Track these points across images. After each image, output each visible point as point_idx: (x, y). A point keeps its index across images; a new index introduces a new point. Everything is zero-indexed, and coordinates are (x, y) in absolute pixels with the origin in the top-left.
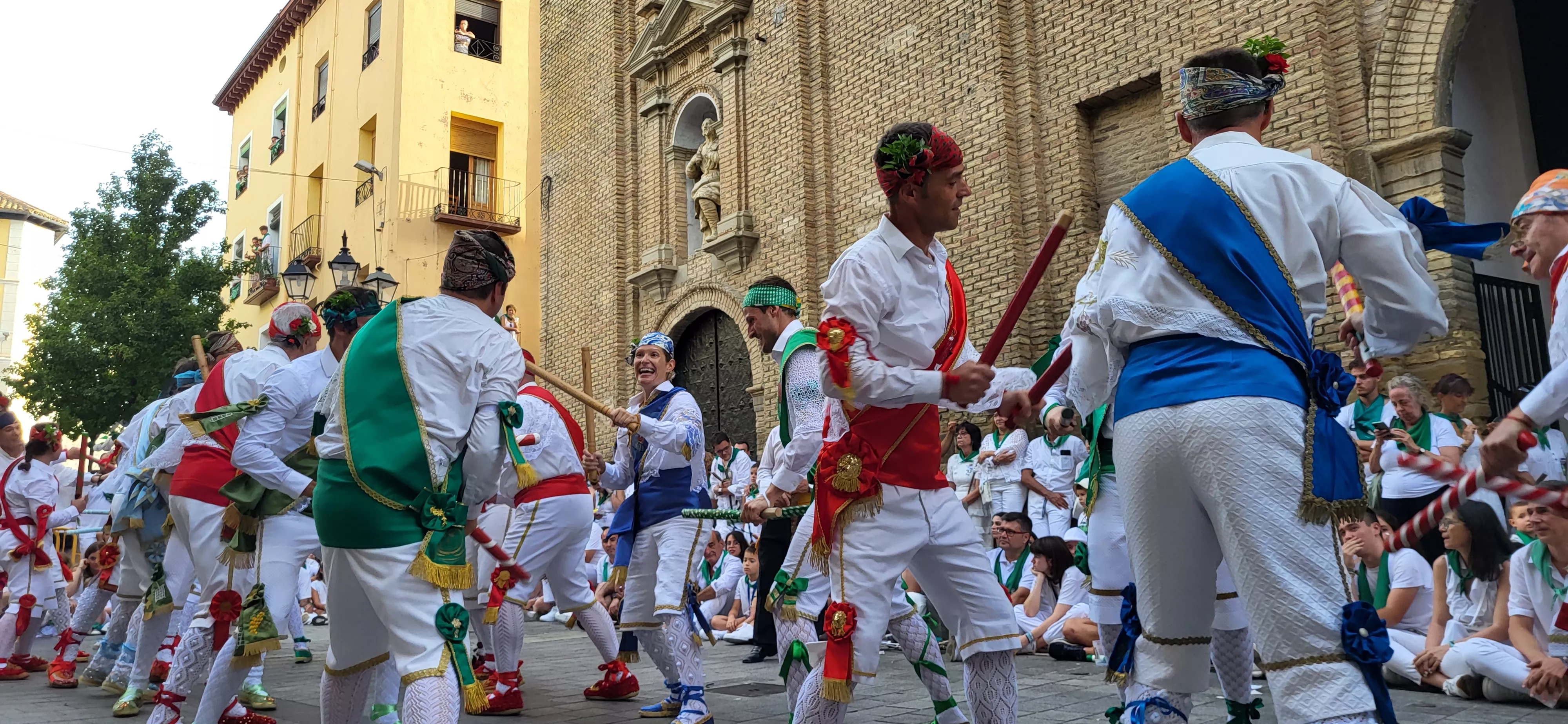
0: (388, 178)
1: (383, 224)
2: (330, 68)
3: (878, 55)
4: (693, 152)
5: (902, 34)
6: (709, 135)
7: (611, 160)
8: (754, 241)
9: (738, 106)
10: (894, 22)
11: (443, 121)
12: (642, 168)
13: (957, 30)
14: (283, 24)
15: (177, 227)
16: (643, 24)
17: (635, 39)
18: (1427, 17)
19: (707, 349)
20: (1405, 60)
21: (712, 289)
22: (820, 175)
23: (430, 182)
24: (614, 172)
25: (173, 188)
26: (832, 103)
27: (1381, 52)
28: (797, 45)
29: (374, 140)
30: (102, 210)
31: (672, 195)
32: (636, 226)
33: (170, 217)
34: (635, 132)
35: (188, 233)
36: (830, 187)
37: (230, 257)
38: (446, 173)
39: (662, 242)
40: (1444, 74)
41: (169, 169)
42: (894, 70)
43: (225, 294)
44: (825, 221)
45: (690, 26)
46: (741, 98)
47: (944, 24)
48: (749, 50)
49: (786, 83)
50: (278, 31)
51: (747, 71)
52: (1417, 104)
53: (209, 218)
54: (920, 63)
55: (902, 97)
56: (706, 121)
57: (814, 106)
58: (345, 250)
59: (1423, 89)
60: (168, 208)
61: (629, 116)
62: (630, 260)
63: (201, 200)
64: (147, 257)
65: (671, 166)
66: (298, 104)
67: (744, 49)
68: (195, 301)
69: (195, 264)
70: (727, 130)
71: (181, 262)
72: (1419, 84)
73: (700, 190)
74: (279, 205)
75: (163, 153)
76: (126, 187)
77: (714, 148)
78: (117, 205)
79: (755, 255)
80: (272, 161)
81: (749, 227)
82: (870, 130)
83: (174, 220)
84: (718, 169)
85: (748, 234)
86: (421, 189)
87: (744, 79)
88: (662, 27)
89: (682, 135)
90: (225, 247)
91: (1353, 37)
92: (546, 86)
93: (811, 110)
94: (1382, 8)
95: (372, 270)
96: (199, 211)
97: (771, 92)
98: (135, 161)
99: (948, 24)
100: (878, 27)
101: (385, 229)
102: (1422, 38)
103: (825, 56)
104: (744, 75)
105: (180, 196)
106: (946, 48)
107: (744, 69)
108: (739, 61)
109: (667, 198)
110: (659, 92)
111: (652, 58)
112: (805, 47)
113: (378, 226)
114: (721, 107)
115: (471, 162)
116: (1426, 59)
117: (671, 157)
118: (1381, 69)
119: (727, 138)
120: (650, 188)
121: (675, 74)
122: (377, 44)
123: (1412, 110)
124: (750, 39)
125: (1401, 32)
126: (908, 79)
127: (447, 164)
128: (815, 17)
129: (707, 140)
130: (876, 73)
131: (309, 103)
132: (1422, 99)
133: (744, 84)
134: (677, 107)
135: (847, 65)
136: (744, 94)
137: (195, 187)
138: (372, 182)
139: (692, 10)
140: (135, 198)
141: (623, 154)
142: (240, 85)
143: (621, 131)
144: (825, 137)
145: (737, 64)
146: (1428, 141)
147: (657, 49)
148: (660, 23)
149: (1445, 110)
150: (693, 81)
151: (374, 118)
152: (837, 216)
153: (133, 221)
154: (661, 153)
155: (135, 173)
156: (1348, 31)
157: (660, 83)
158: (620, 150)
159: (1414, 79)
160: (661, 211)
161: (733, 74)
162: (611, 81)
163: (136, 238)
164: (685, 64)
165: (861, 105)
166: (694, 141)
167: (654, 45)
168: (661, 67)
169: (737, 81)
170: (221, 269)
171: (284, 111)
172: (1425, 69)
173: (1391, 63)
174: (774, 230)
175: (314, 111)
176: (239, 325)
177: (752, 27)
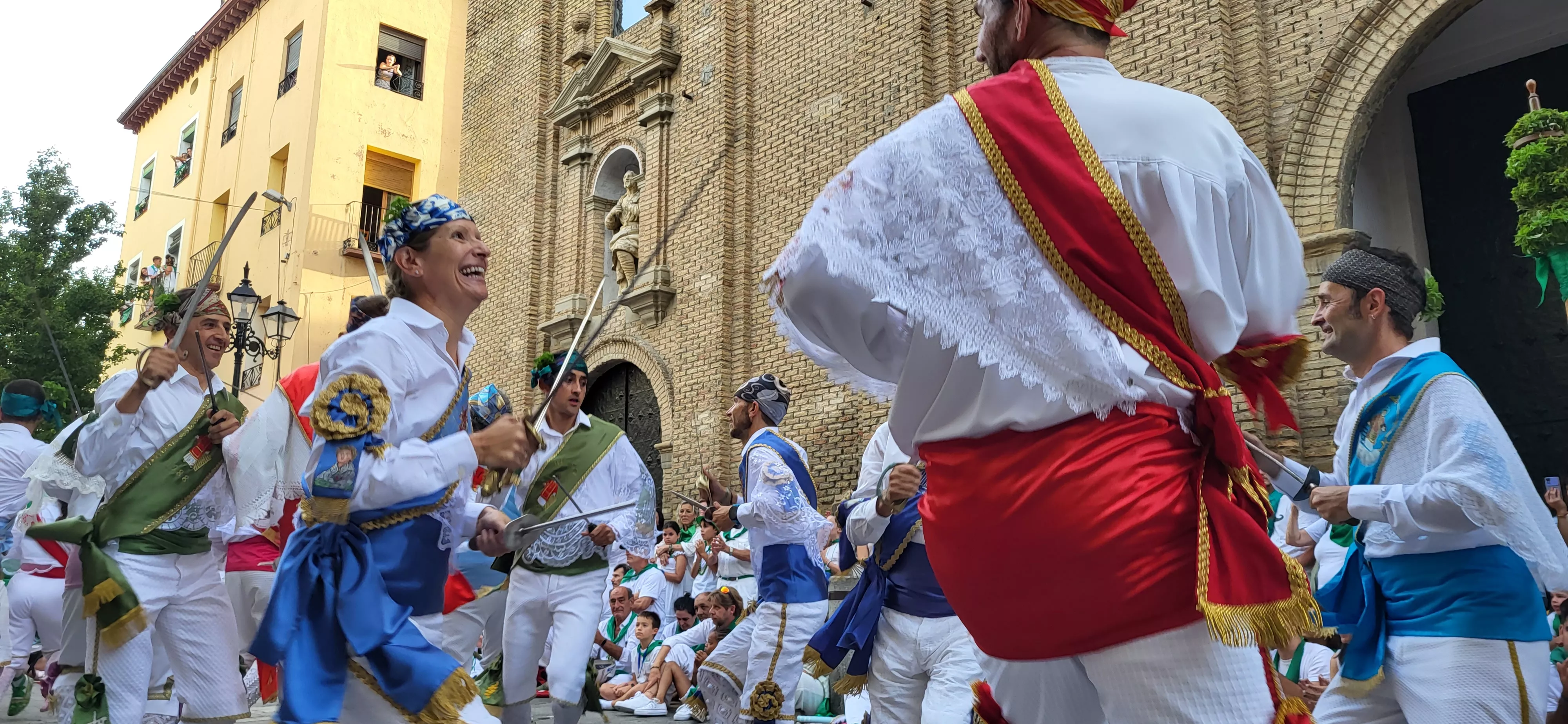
0: (297, 210)
1: (288, 255)
2: (244, 94)
3: (804, 120)
4: (613, 204)
5: (827, 101)
6: (630, 187)
7: (529, 206)
8: (671, 297)
9: (661, 161)
10: (820, 90)
11: (359, 154)
12: (561, 216)
13: (882, 102)
14: (198, 46)
15: (69, 248)
16: (569, 74)
17: (560, 87)
18: (1332, 122)
19: (617, 402)
20: (1310, 162)
21: (625, 342)
22: (740, 236)
23: (341, 216)
24: (532, 219)
25: (68, 207)
26: (755, 164)
27: (1287, 152)
28: (724, 104)
29: (285, 169)
31: (589, 245)
32: (551, 274)
33: (61, 237)
34: (555, 179)
35: (81, 254)
36: (749, 248)
37: (123, 281)
38: (358, 207)
39: (576, 291)
40: (1346, 177)
41: (65, 187)
42: (818, 136)
43: (115, 318)
44: (743, 281)
45: (617, 78)
46: (665, 153)
47: (869, 95)
48: (675, 107)
49: (711, 141)
50: (192, 52)
51: (672, 127)
52: (1321, 205)
53: (105, 240)
54: (844, 131)
55: (825, 163)
56: (628, 173)
57: (736, 166)
58: (246, 282)
59: (1326, 191)
60: (61, 227)
61: (550, 162)
62: (543, 308)
63: (98, 221)
64: (33, 277)
65: (591, 216)
66: (208, 128)
67: (670, 105)
68: (82, 323)
69: (85, 285)
70: (649, 183)
71: (71, 282)
72: (1323, 185)
73: (619, 241)
74: (180, 229)
75: (61, 170)
76: (18, 202)
77: (635, 201)
78: (7, 221)
79: (671, 310)
80: (176, 184)
81: (666, 282)
82: (792, 193)
83: (66, 240)
84: (638, 221)
85: (664, 288)
86: (330, 223)
87: (668, 134)
88: (588, 78)
89: (603, 186)
90: (119, 271)
91: (1262, 137)
92: (467, 127)
93: (734, 170)
94: (1290, 110)
95: (274, 304)
96: (94, 232)
97: (695, 149)
98: (30, 176)
99: (873, 96)
100: (804, 93)
101: (289, 261)
102: (1327, 142)
103: (751, 118)
104: (668, 131)
105: (74, 215)
106: (871, 119)
107: (669, 124)
108: (665, 117)
109: (584, 248)
110: (582, 141)
111: (577, 108)
112: (732, 108)
113: (283, 258)
114: (644, 161)
115: (385, 197)
116: (1330, 162)
117: (591, 206)
118: (1287, 169)
119: (648, 192)
120: (567, 236)
121: (600, 125)
122: (294, 73)
123: (1316, 210)
124: (676, 95)
125: (1307, 135)
126: (832, 146)
127: (360, 198)
128: (742, 78)
129: (628, 192)
130: (801, 138)
131: (219, 127)
132: (1325, 200)
133: (668, 140)
134: (599, 157)
135: (772, 128)
136: (668, 150)
137: (92, 207)
138: (280, 212)
139: (620, 62)
140: (26, 215)
141: (542, 201)
142: (147, 104)
143: (541, 177)
144: (747, 198)
145: (662, 119)
146: (1330, 241)
147: (582, 99)
148: (587, 74)
149: (1346, 214)
150: (617, 133)
151: (287, 146)
152: (755, 276)
153: (22, 238)
154: (581, 203)
155: (29, 189)
156: (1257, 130)
157: (584, 132)
158: (539, 197)
159: (1318, 181)
160: (578, 260)
161: (658, 128)
162: (534, 127)
163: (24, 256)
164: (610, 115)
165: (784, 168)
166: (615, 192)
167: (580, 94)
168: (586, 116)
169: (662, 135)
170: (113, 291)
171: (193, 134)
172: (1328, 172)
173: (1297, 164)
174: (691, 286)
175: (224, 136)
176: (128, 352)
177: (679, 85)
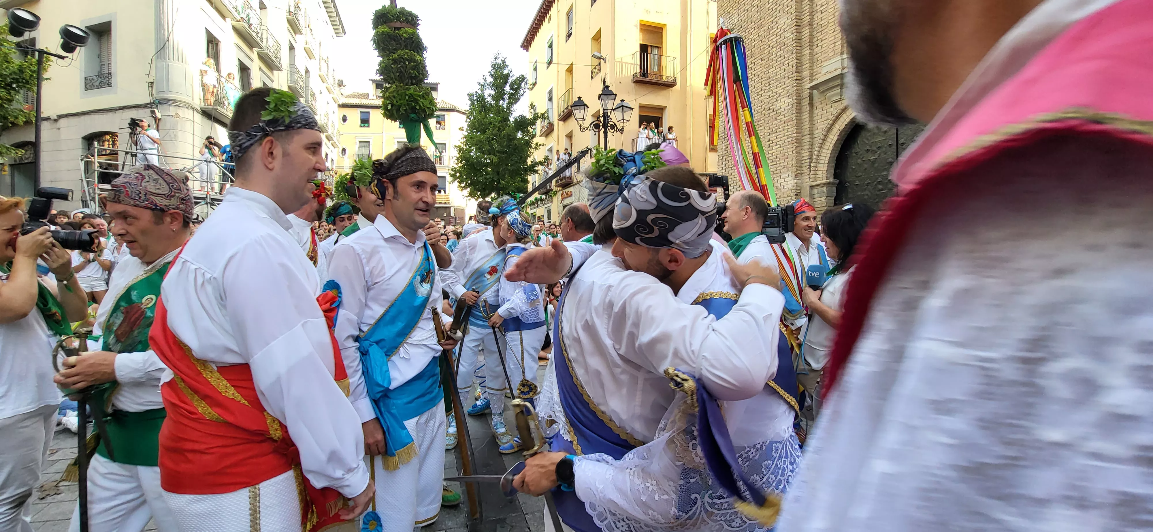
0: (608, 61)
2: (573, 12)
11: (636, 27)
15: (512, 98)
23: (631, 60)
25: (509, 79)
29: (600, 41)
30: (480, 92)
33: (508, 93)
35: (516, 101)
37: (532, 114)
38: (638, 56)
41: (506, 69)
53: (525, 92)
60: (507, 89)
63: (521, 84)
64: (500, 113)
66: (559, 36)
68: (521, 134)
69: (518, 118)
71: (513, 116)
74: (552, 88)
75: (504, 61)
76: (489, 80)
78: (486, 89)
80: (548, 69)
83: (510, 95)
86: (627, 65)
90: (533, 106)
96: (520, 89)
98: (492, 67)
105: (512, 83)
115: (650, 49)
127: (639, 50)
131: (564, 35)
137: (518, 78)
138: (600, 65)
140: (493, 85)
151: (600, 29)
153: (493, 96)
155: (492, 72)
163: (495, 104)
171: (552, 42)
175: (566, 37)
176: (540, 145)
